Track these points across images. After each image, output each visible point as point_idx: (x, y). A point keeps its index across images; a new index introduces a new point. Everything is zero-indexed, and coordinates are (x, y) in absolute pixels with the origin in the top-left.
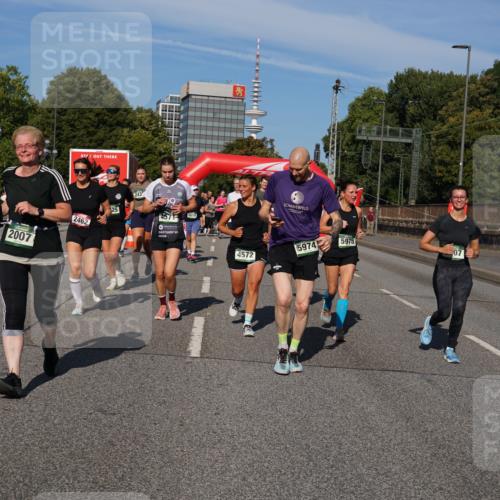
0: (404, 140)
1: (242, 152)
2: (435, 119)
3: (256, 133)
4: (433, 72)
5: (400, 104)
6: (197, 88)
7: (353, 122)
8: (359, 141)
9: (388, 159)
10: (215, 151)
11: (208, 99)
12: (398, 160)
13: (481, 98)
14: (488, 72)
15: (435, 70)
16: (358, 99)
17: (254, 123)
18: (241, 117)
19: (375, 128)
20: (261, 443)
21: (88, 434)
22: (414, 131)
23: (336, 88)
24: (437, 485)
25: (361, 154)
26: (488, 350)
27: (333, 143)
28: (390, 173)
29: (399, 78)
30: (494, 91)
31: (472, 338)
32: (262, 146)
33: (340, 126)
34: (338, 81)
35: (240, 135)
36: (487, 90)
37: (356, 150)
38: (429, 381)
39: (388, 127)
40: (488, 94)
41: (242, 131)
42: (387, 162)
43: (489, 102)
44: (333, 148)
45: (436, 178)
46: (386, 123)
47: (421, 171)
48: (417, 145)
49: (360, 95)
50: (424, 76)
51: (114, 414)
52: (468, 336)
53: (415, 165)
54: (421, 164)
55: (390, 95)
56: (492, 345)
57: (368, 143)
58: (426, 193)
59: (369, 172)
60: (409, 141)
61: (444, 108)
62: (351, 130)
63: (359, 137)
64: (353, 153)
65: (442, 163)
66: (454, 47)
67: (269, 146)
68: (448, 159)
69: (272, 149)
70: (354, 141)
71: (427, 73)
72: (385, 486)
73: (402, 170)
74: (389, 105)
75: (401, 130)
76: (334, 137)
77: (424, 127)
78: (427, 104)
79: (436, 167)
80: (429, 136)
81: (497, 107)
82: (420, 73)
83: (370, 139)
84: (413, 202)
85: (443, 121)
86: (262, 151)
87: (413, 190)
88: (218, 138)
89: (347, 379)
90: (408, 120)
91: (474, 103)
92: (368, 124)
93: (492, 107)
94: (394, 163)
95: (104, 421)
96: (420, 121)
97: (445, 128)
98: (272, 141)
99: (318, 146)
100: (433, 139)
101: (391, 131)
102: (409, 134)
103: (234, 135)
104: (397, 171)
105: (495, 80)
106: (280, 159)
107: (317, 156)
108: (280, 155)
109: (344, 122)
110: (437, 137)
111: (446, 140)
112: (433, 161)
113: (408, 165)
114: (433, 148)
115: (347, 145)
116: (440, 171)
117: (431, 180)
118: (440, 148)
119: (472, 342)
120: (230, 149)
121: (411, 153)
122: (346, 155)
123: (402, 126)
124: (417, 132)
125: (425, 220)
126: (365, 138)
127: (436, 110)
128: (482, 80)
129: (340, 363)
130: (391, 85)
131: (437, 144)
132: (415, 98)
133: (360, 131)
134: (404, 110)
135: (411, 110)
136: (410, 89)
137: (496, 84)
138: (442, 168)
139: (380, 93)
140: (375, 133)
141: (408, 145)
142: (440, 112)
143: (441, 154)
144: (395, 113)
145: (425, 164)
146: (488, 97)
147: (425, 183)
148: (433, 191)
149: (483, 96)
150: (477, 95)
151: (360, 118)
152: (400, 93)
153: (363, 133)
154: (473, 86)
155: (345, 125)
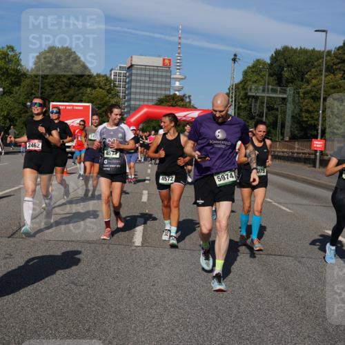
0: (281, 96)
1: (169, 104)
2: (302, 81)
3: (178, 91)
4: (301, 48)
5: (278, 71)
6: (138, 60)
7: (246, 83)
8: (250, 96)
9: (270, 108)
10: (150, 104)
11: (145, 67)
12: (277, 109)
13: (334, 67)
14: (340, 48)
15: (303, 47)
16: (249, 68)
17: (177, 84)
18: (168, 80)
19: (261, 88)
22: (288, 89)
23: (234, 60)
25: (251, 105)
27: (232, 98)
28: (271, 119)
29: (277, 53)
30: (343, 61)
31: (329, 232)
32: (182, 100)
33: (237, 86)
34: (235, 55)
35: (167, 93)
36: (339, 61)
37: (248, 103)
39: (270, 87)
40: (339, 63)
41: (169, 89)
42: (269, 110)
43: (340, 69)
44: (232, 102)
45: (303, 121)
46: (269, 84)
47: (293, 117)
48: (290, 99)
49: (251, 65)
50: (295, 51)
53: (289, 113)
54: (293, 112)
55: (271, 65)
57: (256, 98)
58: (296, 132)
59: (257, 118)
60: (285, 96)
61: (309, 73)
62: (246, 89)
63: (250, 94)
64: (246, 105)
65: (307, 111)
67: (188, 100)
68: (311, 109)
69: (190, 102)
70: (247, 97)
71: (297, 49)
73: (279, 116)
74: (271, 71)
75: (279, 88)
76: (232, 93)
77: (295, 87)
78: (297, 70)
79: (303, 114)
80: (298, 93)
82: (292, 49)
83: (258, 94)
84: (287, 139)
85: (308, 82)
86: (182, 103)
87: (287, 131)
88: (153, 94)
90: (284, 82)
91: (329, 70)
92: (256, 85)
93: (342, 72)
94: (273, 112)
96: (292, 83)
97: (309, 88)
98: (189, 96)
100: (301, 95)
101: (272, 89)
102: (284, 92)
103: (163, 92)
104: (276, 117)
105: (344, 53)
106: (195, 109)
108: (195, 106)
109: (239, 84)
110: (304, 93)
111: (310, 95)
112: (301, 110)
113: (284, 113)
114: (301, 101)
115: (242, 99)
116: (306, 117)
117: (299, 123)
118: (306, 101)
120: (161, 102)
121: (286, 105)
122: (241, 106)
123: (280, 86)
124: (290, 90)
125: (296, 150)
126: (254, 94)
127: (303, 75)
128: (335, 54)
130: (272, 58)
131: (303, 98)
132: (288, 66)
133: (251, 90)
134: (281, 74)
135: (286, 74)
136: (286, 61)
138: (307, 115)
139: (264, 63)
140: (261, 91)
141: (284, 99)
142: (306, 76)
143: (306, 105)
144: (275, 77)
145: (295, 112)
146: (339, 65)
147: (296, 125)
148: (301, 131)
149: (335, 65)
150: (332, 64)
151: (250, 80)
152: (278, 63)
153: (253, 91)
154: (329, 58)
155: (241, 85)
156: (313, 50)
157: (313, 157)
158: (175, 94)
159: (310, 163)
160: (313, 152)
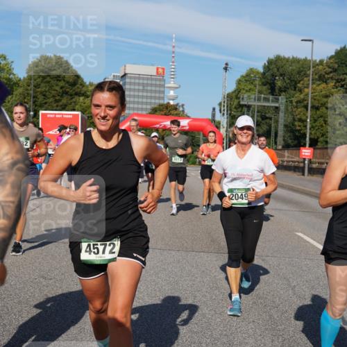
0: (273, 105)
1: (163, 113)
2: (295, 90)
3: (173, 100)
4: (293, 58)
5: (271, 80)
6: (131, 69)
7: (239, 92)
8: (243, 105)
9: (264, 118)
10: (144, 113)
11: (139, 77)
12: (271, 119)
13: (326, 76)
14: (331, 57)
16: (242, 76)
17: (172, 93)
18: (162, 89)
19: (253, 97)
20: (144, 296)
21: (32, 291)
22: (280, 98)
23: (226, 69)
24: (251, 320)
26: (308, 242)
27: (224, 106)
28: (265, 128)
29: (270, 62)
30: (335, 70)
31: (300, 234)
32: (176, 109)
33: (229, 96)
34: (227, 64)
35: (161, 102)
36: (330, 70)
38: (263, 260)
39: (263, 96)
40: (331, 72)
41: (163, 98)
43: (332, 78)
44: (224, 110)
45: (297, 130)
46: (260, 92)
47: (286, 126)
48: (282, 108)
49: (244, 74)
50: (288, 60)
51: (51, 279)
52: (297, 233)
53: (281, 122)
54: (285, 121)
55: (264, 74)
56: (312, 238)
57: (248, 107)
58: (290, 141)
60: (277, 105)
61: (302, 82)
62: (237, 98)
63: (242, 103)
65: (300, 120)
66: (302, 40)
67: (181, 109)
68: (304, 118)
69: (183, 111)
70: (240, 106)
71: (289, 58)
72: (218, 320)
73: (273, 125)
74: (263, 80)
75: (271, 97)
76: (224, 102)
77: (288, 96)
78: (289, 79)
79: (296, 123)
80: (291, 102)
81: (338, 81)
82: (284, 58)
83: (249, 103)
84: (280, 147)
85: (300, 91)
86: (176, 112)
87: (280, 140)
88: (147, 103)
89: (209, 259)
90: (277, 91)
91: (322, 79)
92: (249, 94)
93: (334, 81)
94: (268, 121)
95: (44, 283)
96: (285, 91)
97: (302, 96)
98: (183, 105)
99: (214, 109)
100: (294, 104)
101: (264, 98)
102: (277, 100)
103: (157, 101)
104: (270, 126)
105: (336, 63)
106: (188, 117)
107: (214, 115)
108: (188, 115)
109: (233, 92)
110: (297, 102)
111: (302, 104)
112: (294, 120)
113: (277, 122)
114: (294, 110)
115: (235, 108)
116: (300, 126)
117: (293, 132)
118: (299, 110)
119: (299, 237)
120: (154, 111)
121: (278, 113)
123: (273, 95)
124: (282, 99)
125: (286, 159)
126: (246, 103)
127: (296, 84)
128: (327, 63)
129: (207, 250)
130: (265, 67)
131: (297, 107)
132: (281, 75)
133: (243, 99)
134: (274, 83)
135: (279, 83)
136: (278, 70)
137: (336, 66)
138: (300, 124)
139: (258, 73)
140: (253, 100)
141: (277, 108)
142: (298, 85)
143: (299, 114)
144: (268, 86)
145: (289, 121)
146: (331, 75)
147: (289, 134)
148: (295, 140)
149: (328, 74)
150: (324, 73)
151: (244, 89)
152: (271, 72)
153: (245, 99)
154: (320, 67)
155: (234, 94)
156: (305, 60)
157: (302, 165)
158: (169, 103)
159: (299, 172)
160: (302, 160)
